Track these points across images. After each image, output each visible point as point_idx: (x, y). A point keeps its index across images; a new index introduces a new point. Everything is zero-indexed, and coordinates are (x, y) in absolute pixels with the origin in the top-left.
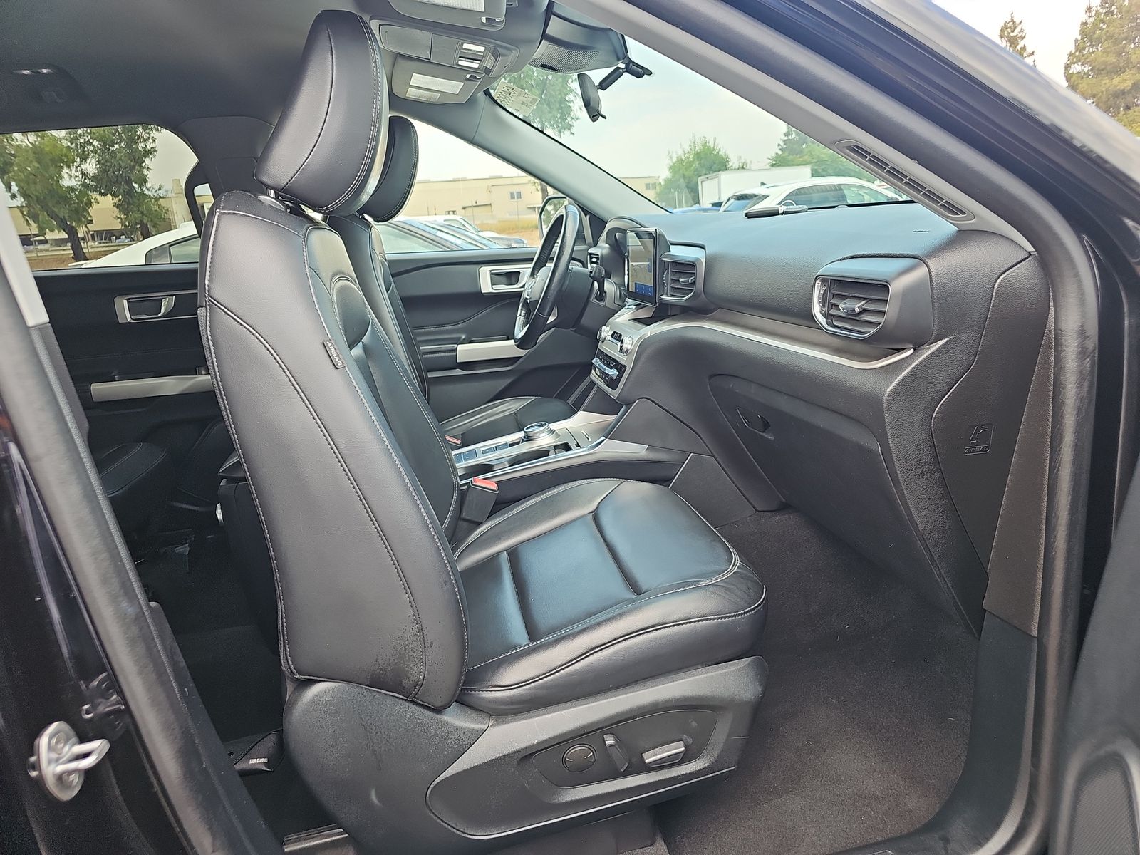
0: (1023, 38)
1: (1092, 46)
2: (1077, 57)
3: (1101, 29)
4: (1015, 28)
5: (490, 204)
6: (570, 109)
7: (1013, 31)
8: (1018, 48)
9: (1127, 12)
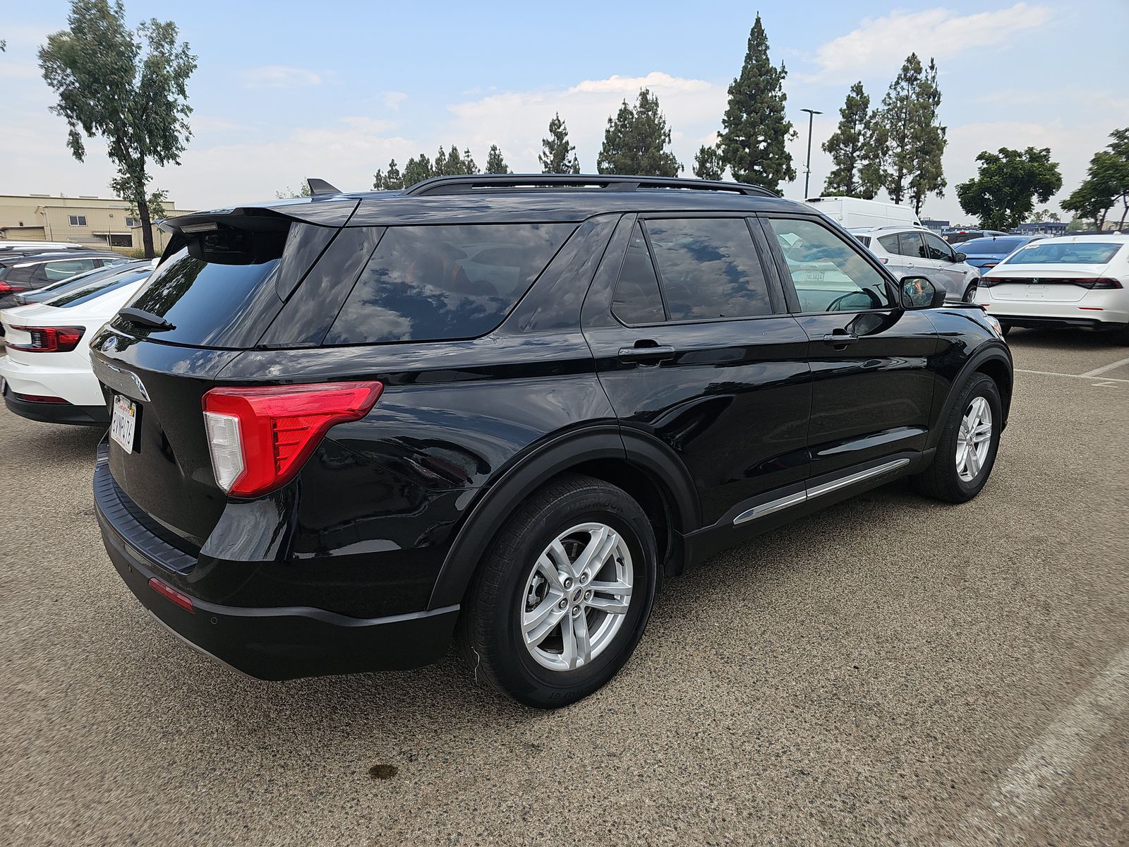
0: (566, 134)
1: (614, 149)
2: (605, 157)
3: (619, 137)
4: (560, 126)
5: (43, 228)
6: (176, 139)
7: (559, 128)
8: (564, 141)
9: (636, 127)
